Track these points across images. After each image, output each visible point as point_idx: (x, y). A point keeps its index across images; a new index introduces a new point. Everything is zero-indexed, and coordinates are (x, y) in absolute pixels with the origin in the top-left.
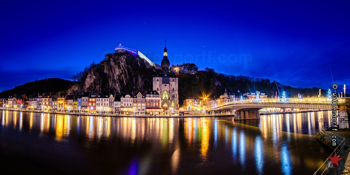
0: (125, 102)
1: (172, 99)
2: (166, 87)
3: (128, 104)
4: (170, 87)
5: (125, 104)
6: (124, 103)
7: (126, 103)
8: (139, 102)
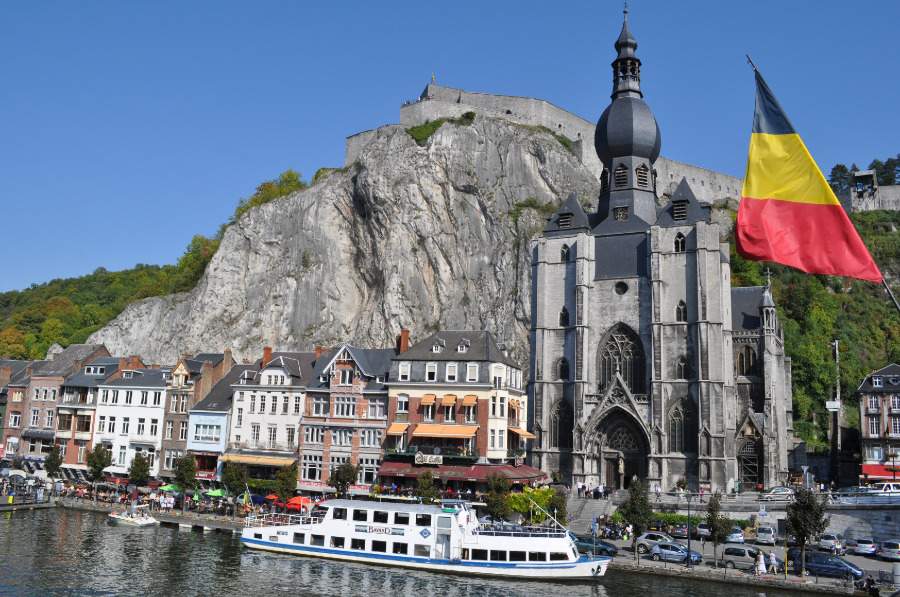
0: (256, 418)
1: (670, 388)
2: (625, 297)
3: (273, 432)
4: (650, 298)
5: (256, 428)
6: (249, 419)
7: (265, 420)
8: (342, 414)
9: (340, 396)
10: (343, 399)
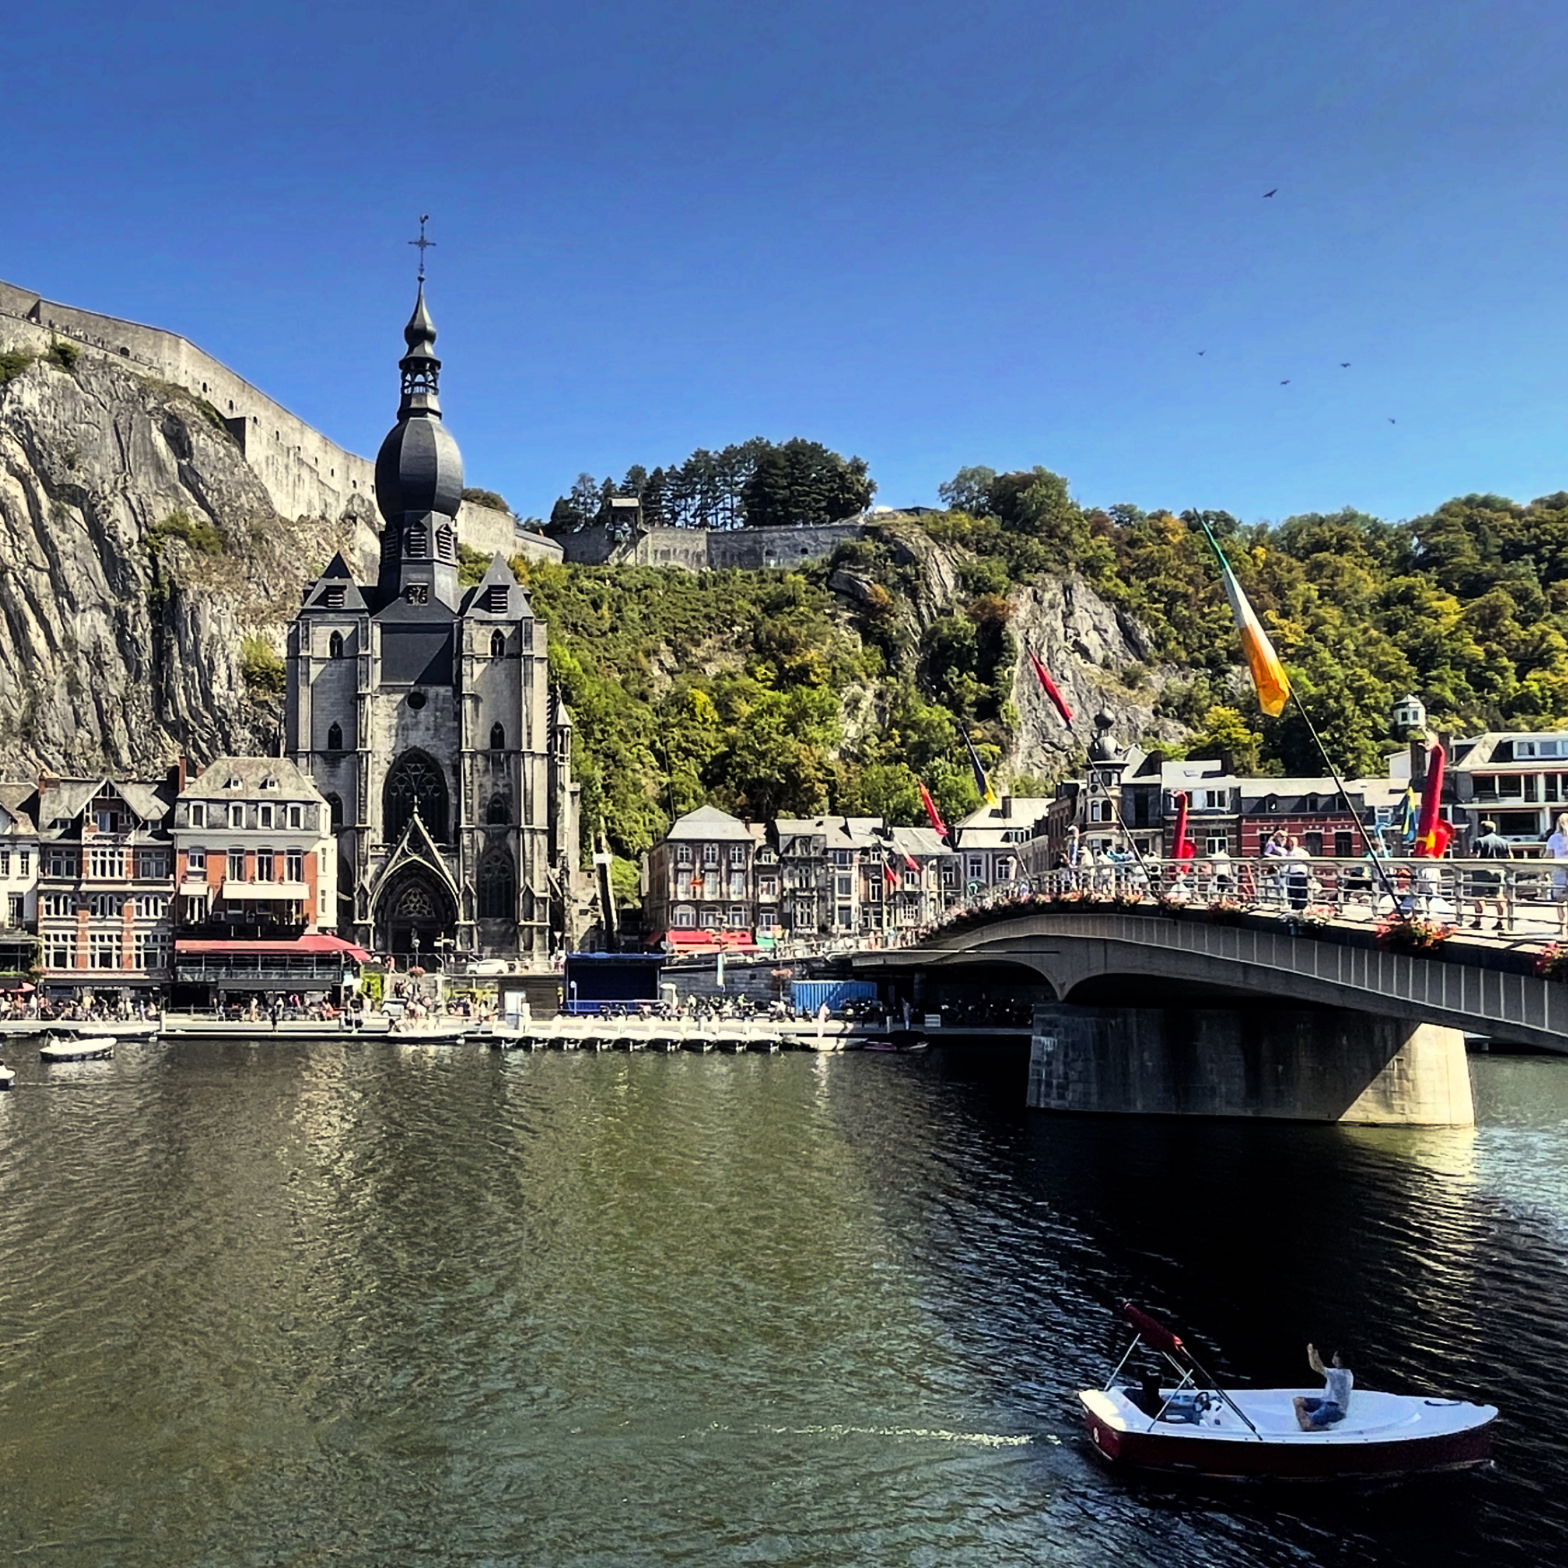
1: (480, 837)
2: (423, 713)
4: (458, 716)
8: (103, 874)
9: (99, 850)
10: (103, 854)
